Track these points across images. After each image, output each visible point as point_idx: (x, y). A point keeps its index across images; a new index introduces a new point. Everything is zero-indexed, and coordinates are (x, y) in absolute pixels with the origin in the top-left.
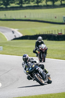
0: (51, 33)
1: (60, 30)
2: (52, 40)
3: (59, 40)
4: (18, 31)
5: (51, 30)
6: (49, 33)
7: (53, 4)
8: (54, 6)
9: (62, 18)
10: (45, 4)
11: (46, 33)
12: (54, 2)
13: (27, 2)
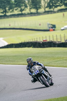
0: (36, 40)
1: (44, 37)
2: (37, 47)
3: (44, 47)
4: (3, 39)
5: (35, 38)
6: (33, 40)
7: (37, 11)
8: (38, 14)
9: (47, 25)
10: (29, 12)
11: (31, 41)
12: (37, 10)
13: (11, 10)
